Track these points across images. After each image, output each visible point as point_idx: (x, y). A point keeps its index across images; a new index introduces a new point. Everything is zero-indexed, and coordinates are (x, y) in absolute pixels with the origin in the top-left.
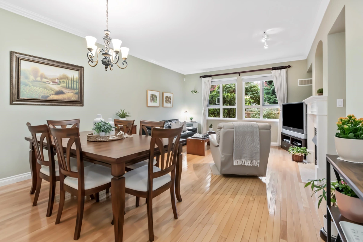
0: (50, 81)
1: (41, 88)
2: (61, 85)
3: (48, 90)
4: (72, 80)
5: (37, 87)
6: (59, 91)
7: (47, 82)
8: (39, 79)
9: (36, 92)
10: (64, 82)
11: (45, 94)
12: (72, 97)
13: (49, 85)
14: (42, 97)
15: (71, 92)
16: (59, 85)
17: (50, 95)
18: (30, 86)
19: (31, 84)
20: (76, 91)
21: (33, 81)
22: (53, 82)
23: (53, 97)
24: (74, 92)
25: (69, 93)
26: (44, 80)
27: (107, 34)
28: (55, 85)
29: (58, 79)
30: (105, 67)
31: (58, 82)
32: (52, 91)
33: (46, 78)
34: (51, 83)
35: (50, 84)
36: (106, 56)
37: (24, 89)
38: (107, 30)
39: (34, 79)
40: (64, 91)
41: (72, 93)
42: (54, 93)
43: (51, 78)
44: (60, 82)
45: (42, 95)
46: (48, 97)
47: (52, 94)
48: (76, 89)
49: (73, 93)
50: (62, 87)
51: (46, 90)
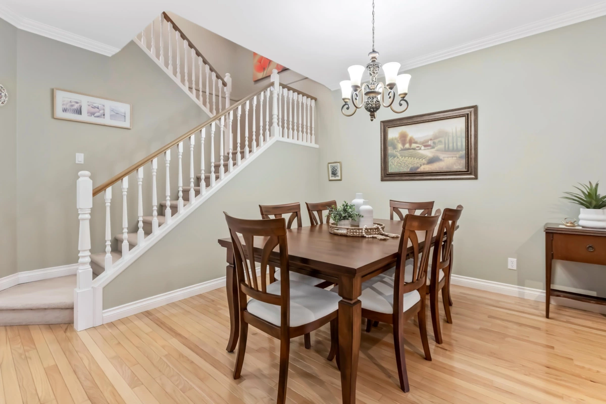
0: (420, 146)
1: (410, 158)
2: (436, 148)
3: (418, 159)
4: (454, 135)
5: (405, 157)
6: (433, 158)
7: (417, 148)
8: (407, 146)
9: (405, 163)
10: (440, 142)
11: (415, 165)
12: (455, 164)
13: (420, 151)
14: (411, 169)
15: (452, 157)
16: (433, 148)
17: (421, 166)
18: (398, 158)
19: (399, 155)
20: (461, 152)
21: (402, 150)
22: (425, 146)
23: (424, 169)
24: (458, 156)
25: (449, 159)
26: (414, 145)
27: (373, 58)
28: (428, 149)
29: (431, 140)
30: (371, 115)
31: (432, 145)
32: (424, 160)
33: (416, 143)
34: (423, 148)
35: (420, 149)
36: (372, 95)
37: (392, 162)
38: (374, 51)
39: (402, 148)
40: (441, 156)
41: (454, 158)
42: (426, 162)
43: (422, 140)
44: (434, 143)
45: (411, 166)
46: (418, 168)
47: (424, 164)
48: (462, 151)
49: (456, 157)
50: (437, 150)
51: (415, 159)
